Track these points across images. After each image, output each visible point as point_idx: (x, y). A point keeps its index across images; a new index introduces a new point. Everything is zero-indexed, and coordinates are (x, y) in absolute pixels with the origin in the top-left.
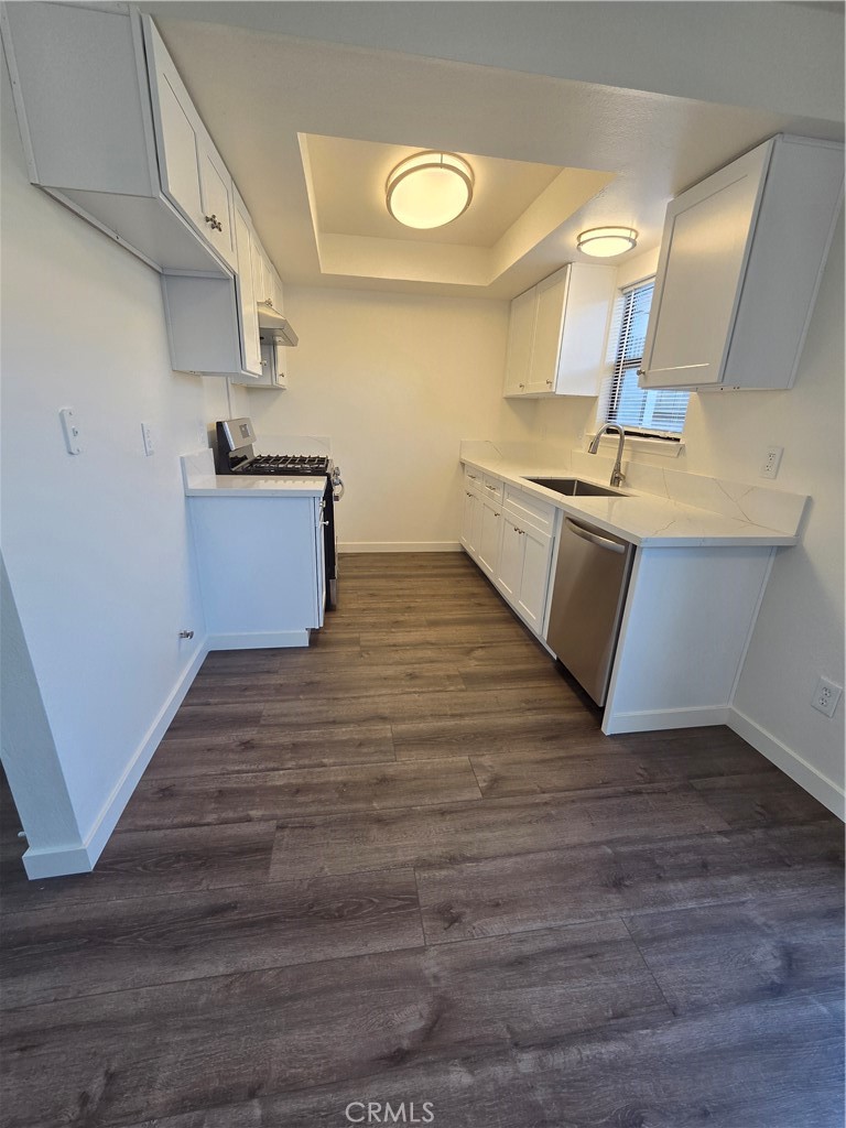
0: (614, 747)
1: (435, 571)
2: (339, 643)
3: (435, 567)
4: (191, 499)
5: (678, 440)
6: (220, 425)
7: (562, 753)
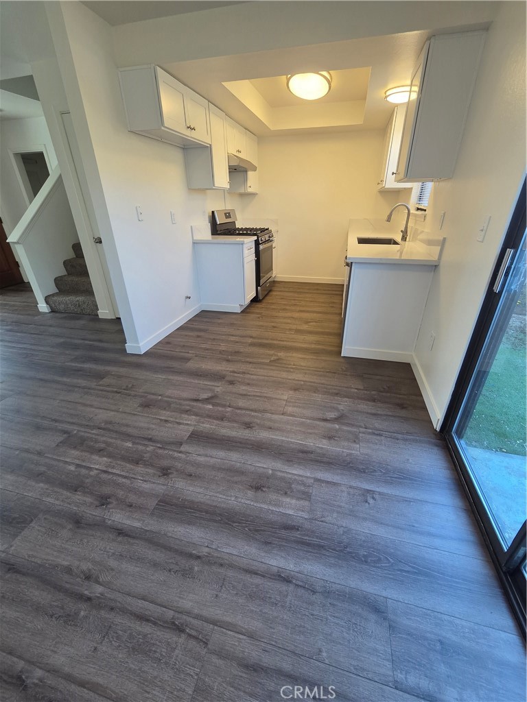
0: (342, 360)
1: (324, 292)
2: (253, 313)
3: (329, 290)
4: (195, 244)
5: (425, 210)
6: (213, 212)
7: (315, 358)
